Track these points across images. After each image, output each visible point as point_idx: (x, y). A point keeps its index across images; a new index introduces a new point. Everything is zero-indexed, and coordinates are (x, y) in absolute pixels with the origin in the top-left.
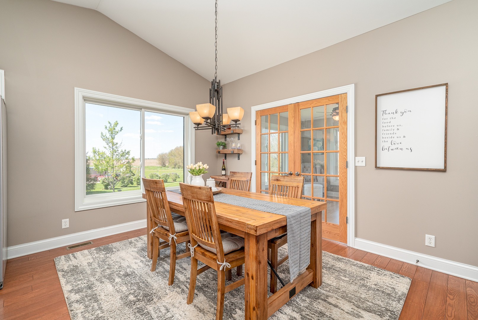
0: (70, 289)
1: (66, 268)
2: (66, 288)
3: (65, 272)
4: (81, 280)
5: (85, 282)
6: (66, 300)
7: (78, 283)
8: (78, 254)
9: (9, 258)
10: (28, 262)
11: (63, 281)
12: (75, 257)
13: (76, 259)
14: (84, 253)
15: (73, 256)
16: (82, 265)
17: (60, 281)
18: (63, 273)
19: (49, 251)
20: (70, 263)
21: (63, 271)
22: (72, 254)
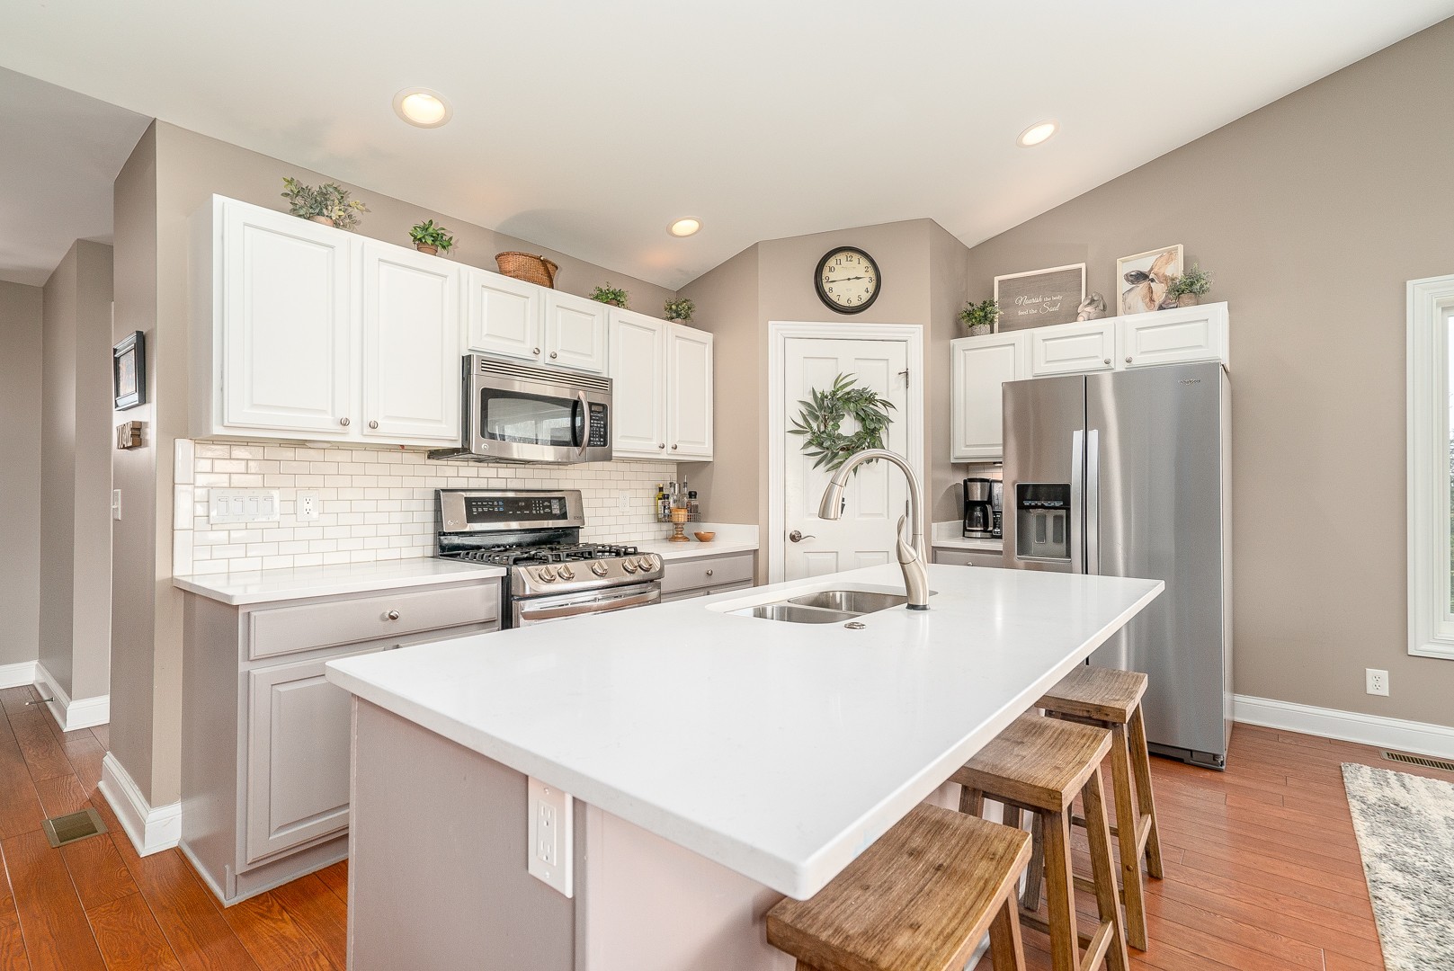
0: (1378, 851)
1: (1372, 799)
2: (1369, 846)
3: (1369, 806)
4: (1417, 848)
5: (1428, 858)
6: (1366, 869)
7: (1406, 850)
8: (1417, 782)
9: (1238, 719)
10: (1276, 743)
11: (1361, 825)
12: (1404, 786)
13: (1408, 791)
14: (1438, 786)
15: (1398, 780)
16: (1423, 812)
17: (1354, 821)
18: (1365, 807)
19: (1330, 741)
20: (1387, 792)
21: (1364, 803)
22: (1395, 775)
